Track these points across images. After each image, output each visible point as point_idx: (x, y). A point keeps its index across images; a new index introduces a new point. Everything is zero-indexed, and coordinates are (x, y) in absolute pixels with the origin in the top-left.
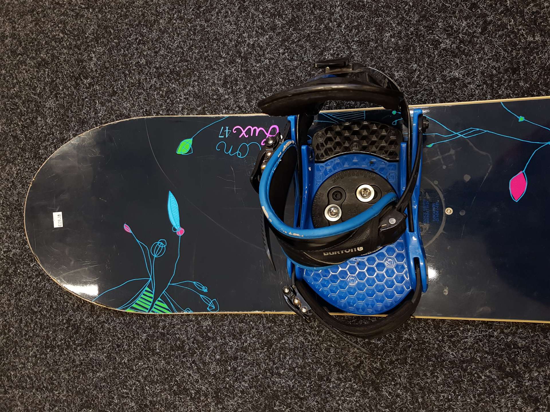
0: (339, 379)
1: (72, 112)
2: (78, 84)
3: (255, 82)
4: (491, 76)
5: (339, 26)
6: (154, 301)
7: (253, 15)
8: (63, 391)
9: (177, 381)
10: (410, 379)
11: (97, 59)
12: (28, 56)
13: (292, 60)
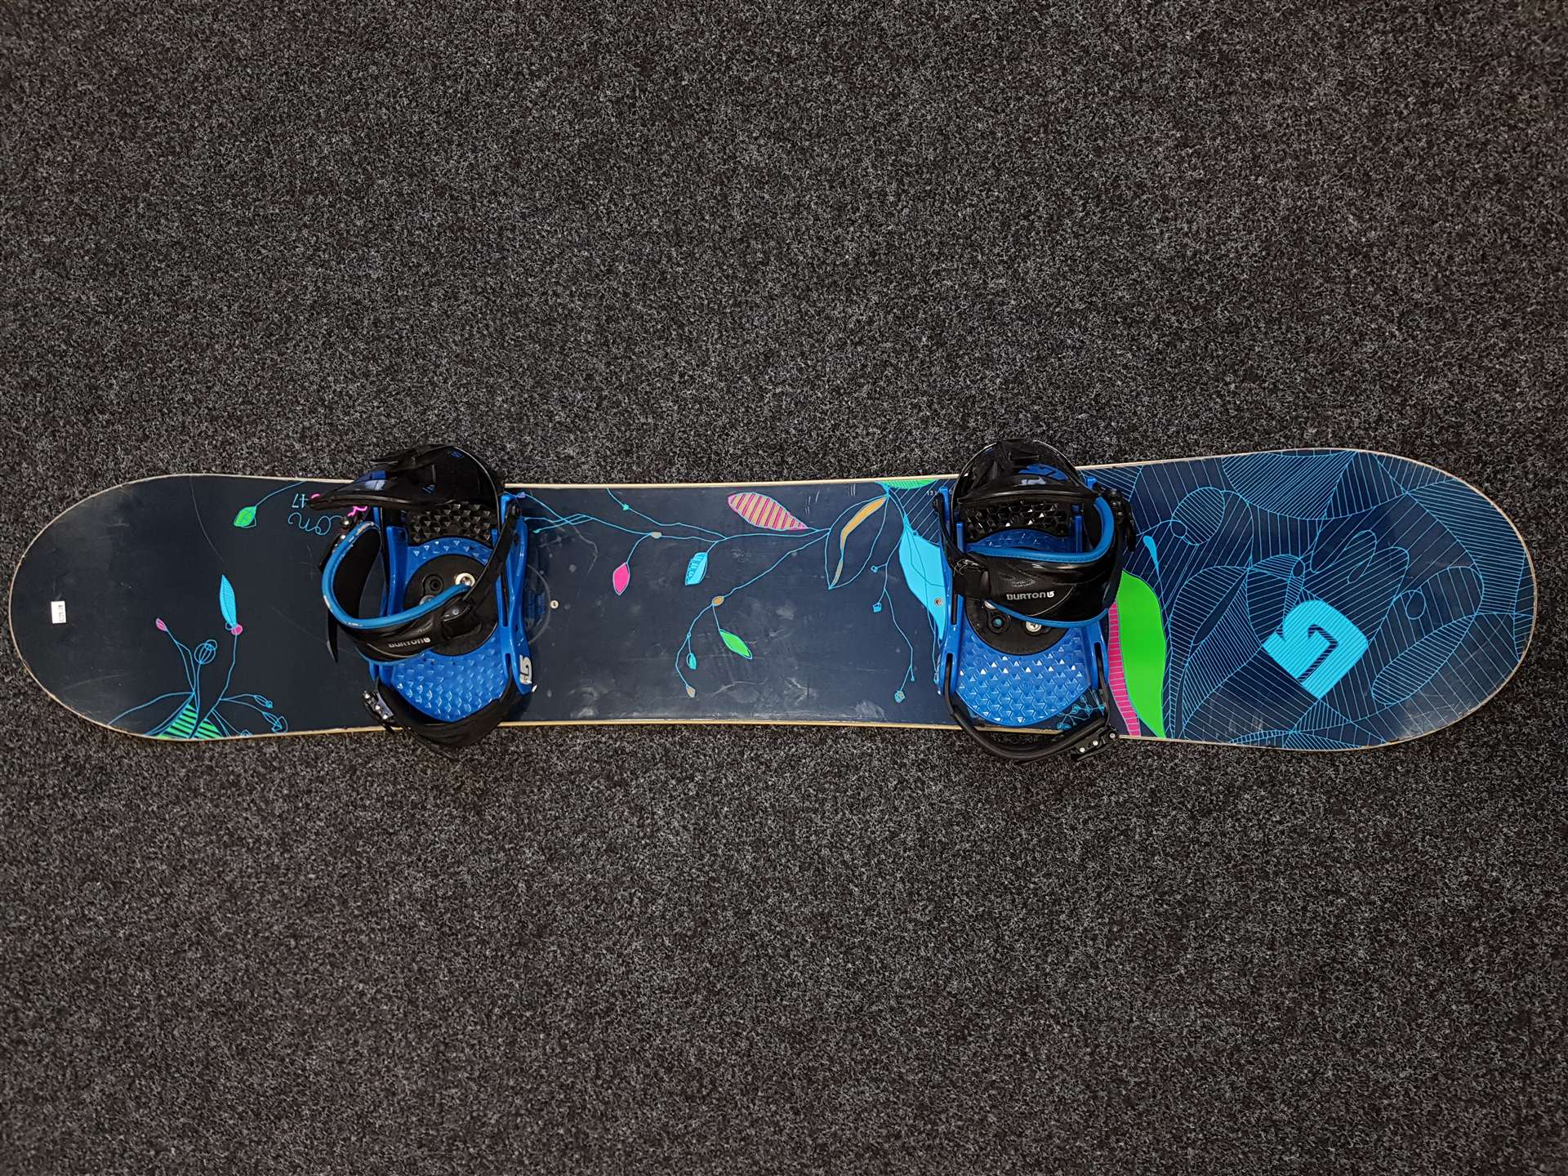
0: (437, 805)
1: (78, 459)
2: (89, 421)
3: (342, 440)
4: (605, 458)
5: (445, 382)
6: (198, 723)
7: (341, 354)
8: (54, 861)
9: (228, 829)
10: (515, 797)
11: (121, 388)
12: (7, 371)
13: (388, 416)
